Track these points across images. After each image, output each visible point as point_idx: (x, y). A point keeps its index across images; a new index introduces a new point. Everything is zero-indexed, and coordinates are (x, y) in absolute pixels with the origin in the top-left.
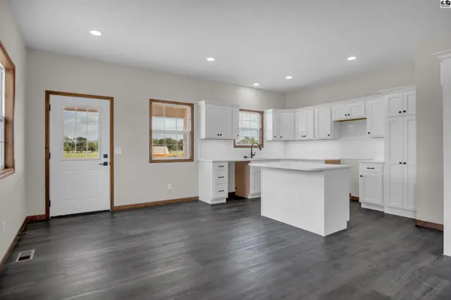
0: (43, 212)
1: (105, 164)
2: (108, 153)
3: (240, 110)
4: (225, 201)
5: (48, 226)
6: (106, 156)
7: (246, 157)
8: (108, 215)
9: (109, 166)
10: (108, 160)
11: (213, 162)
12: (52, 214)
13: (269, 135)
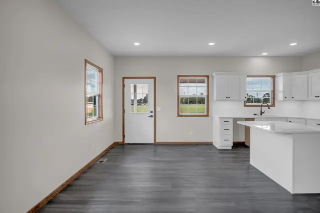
0: (121, 141)
1: (152, 116)
2: (153, 110)
3: (248, 76)
4: (231, 148)
5: (123, 148)
6: (152, 112)
7: (255, 114)
8: (153, 146)
9: (153, 118)
10: (153, 114)
11: (220, 118)
12: (126, 142)
13: (280, 96)
